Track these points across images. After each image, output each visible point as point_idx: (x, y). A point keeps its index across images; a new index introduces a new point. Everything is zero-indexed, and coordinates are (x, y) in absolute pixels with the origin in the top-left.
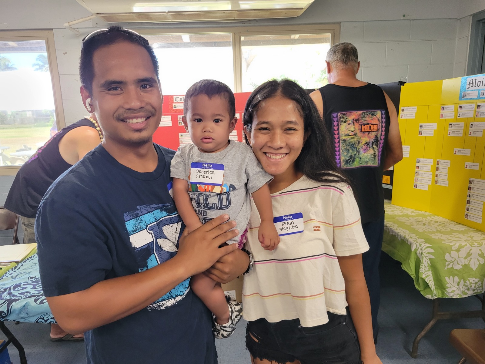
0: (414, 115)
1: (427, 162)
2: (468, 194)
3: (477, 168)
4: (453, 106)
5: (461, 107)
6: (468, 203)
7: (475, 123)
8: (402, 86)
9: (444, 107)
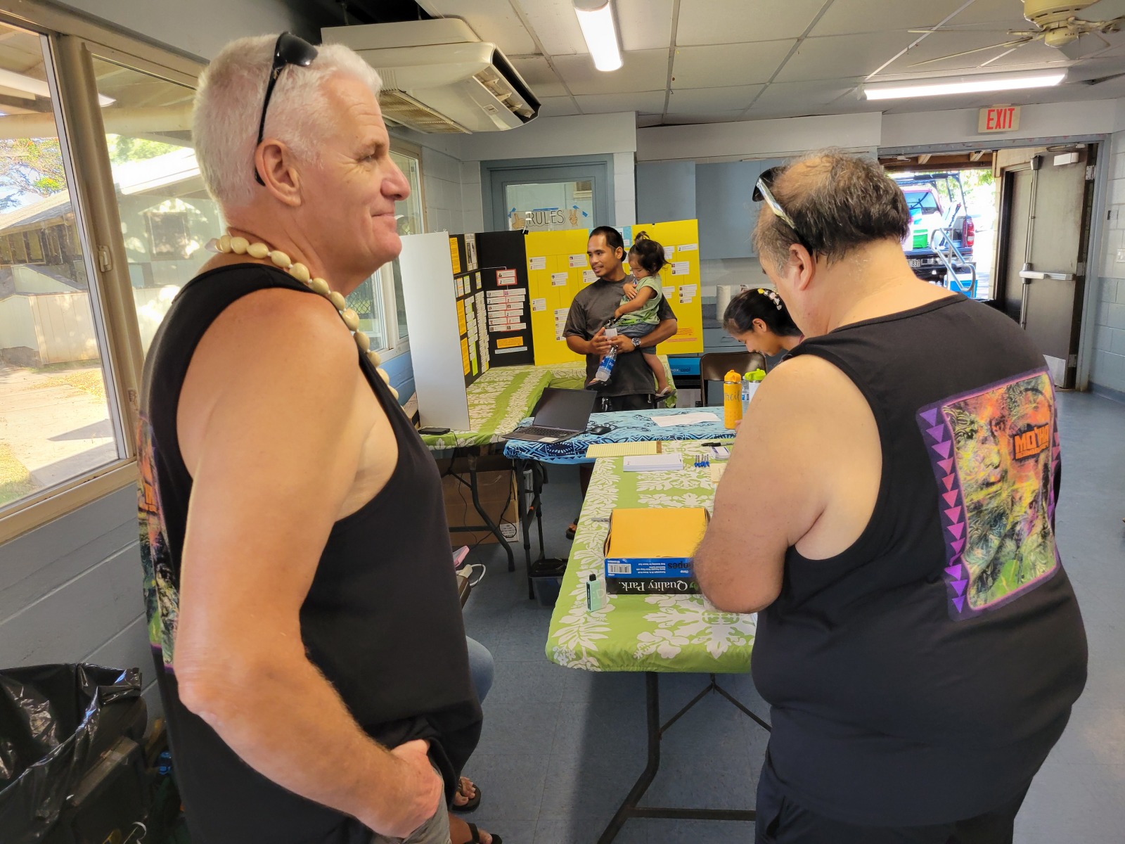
0: (544, 265)
8: (525, 235)
9: (573, 256)
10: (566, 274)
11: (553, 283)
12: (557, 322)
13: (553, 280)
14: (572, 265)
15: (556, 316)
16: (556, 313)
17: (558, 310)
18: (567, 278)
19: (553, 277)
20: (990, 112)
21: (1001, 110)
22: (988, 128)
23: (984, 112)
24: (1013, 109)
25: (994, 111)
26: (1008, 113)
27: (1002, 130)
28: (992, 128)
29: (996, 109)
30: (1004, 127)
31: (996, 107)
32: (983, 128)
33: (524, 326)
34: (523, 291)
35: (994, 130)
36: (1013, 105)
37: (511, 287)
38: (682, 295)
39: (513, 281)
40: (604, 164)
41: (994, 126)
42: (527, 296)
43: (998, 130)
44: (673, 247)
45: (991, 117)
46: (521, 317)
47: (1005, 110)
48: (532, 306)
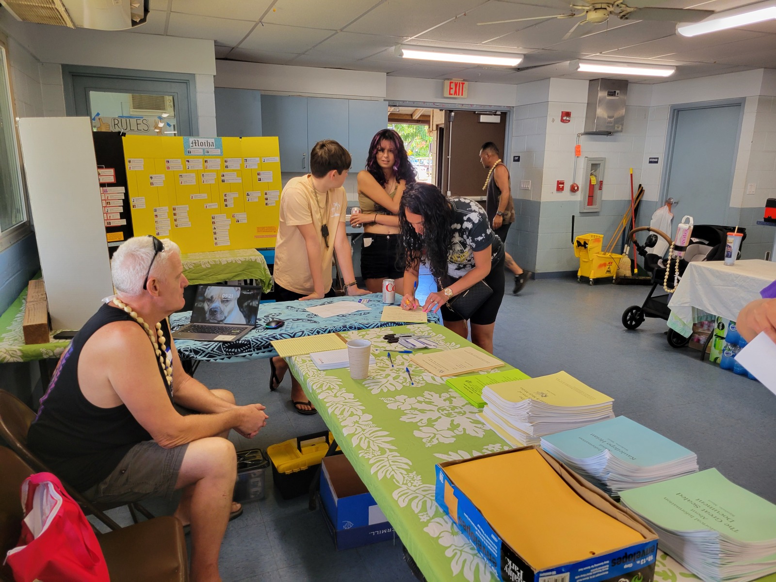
0: (142, 167)
1: (163, 210)
2: (213, 227)
3: (217, 207)
4: (180, 160)
5: (189, 161)
6: (214, 234)
7: (206, 173)
8: (123, 137)
9: (169, 160)
10: (163, 176)
11: (152, 184)
12: (156, 219)
13: (151, 181)
14: (168, 168)
15: (156, 213)
16: (155, 211)
17: (157, 208)
18: (164, 179)
19: (151, 178)
20: (451, 83)
21: (457, 83)
22: (450, 94)
23: (447, 83)
24: (464, 83)
25: (453, 83)
26: (461, 85)
27: (457, 96)
28: (452, 94)
29: (454, 82)
30: (459, 95)
31: (455, 80)
32: (447, 94)
33: (124, 222)
34: (122, 189)
35: (453, 96)
36: (464, 80)
37: (110, 185)
38: (267, 199)
39: (112, 179)
40: (186, 82)
41: (453, 93)
42: (126, 194)
43: (455, 96)
44: (258, 159)
45: (451, 87)
46: (121, 213)
47: (459, 83)
48: (132, 204)
